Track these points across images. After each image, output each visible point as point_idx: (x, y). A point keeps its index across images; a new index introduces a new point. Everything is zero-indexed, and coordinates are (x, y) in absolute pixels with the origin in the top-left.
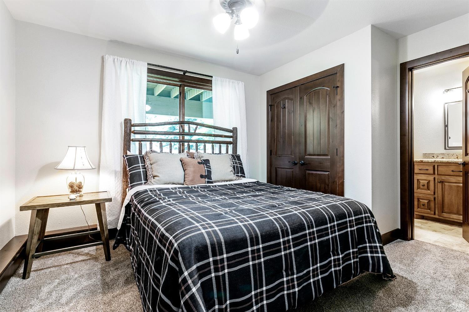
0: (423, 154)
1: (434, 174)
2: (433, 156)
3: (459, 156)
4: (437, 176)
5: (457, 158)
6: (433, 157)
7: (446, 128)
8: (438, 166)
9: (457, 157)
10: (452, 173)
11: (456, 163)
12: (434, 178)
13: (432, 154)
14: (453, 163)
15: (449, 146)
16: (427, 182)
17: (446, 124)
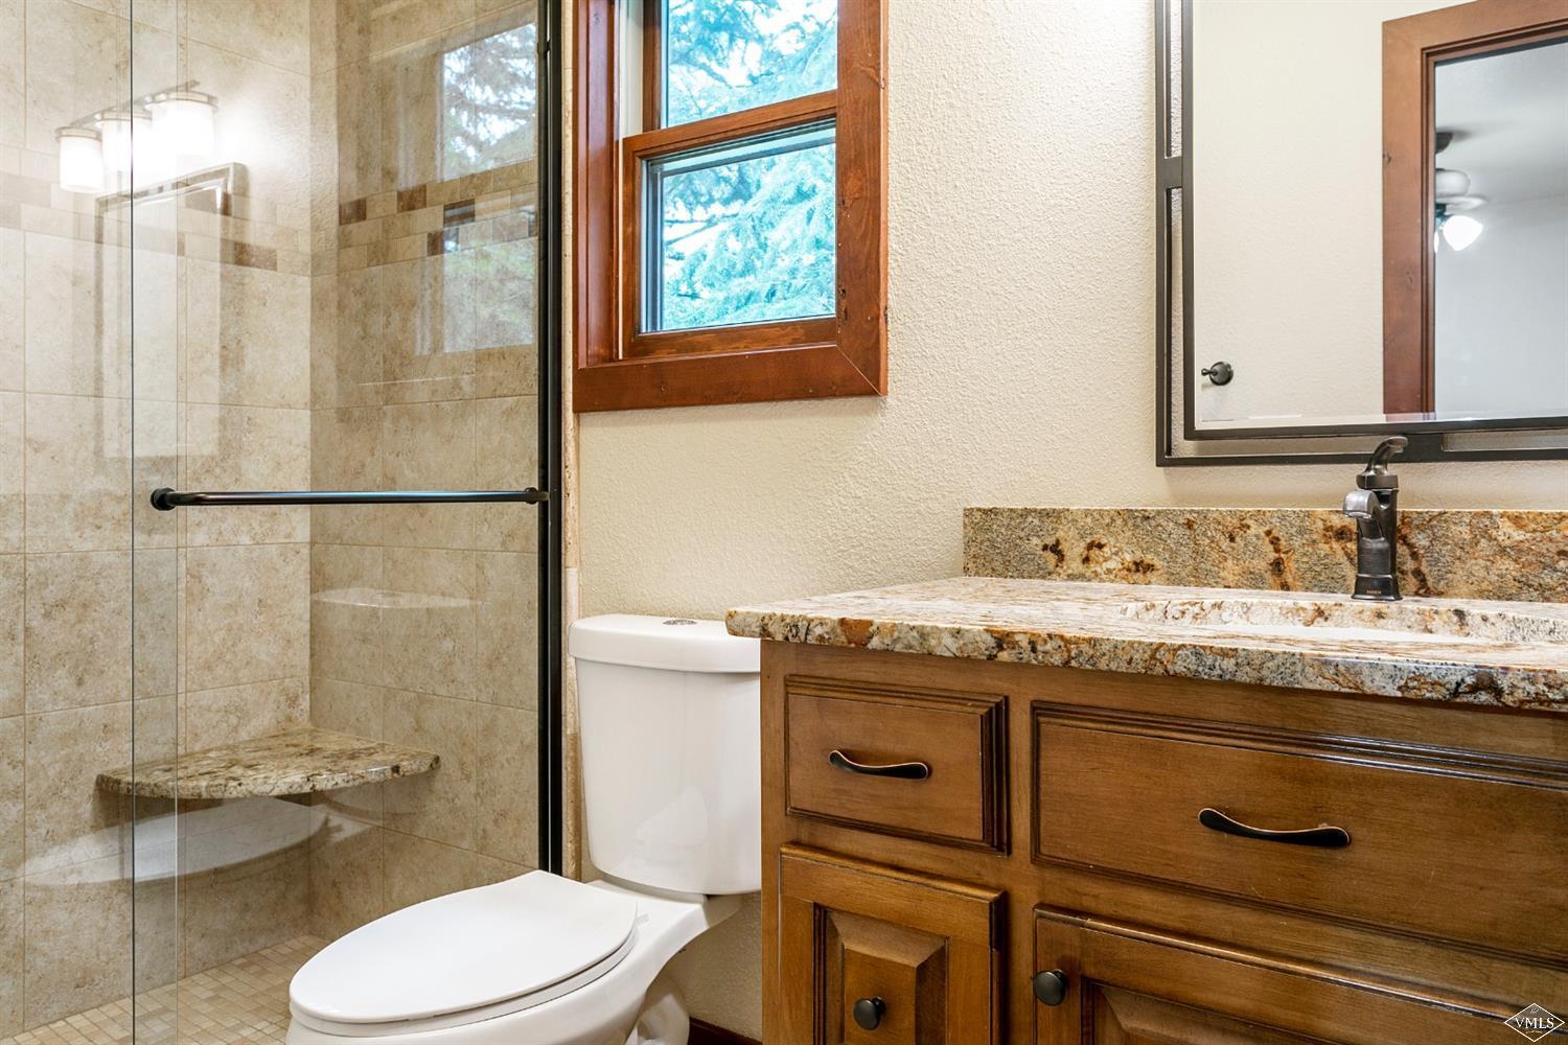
0: (968, 513)
1: (997, 837)
2: (1055, 549)
3: (1297, 542)
4: (1032, 870)
5: (1277, 566)
6: (1051, 558)
7: (1176, 195)
8: (1038, 710)
9: (1273, 556)
10: (1205, 855)
11: (1259, 688)
12: (1001, 912)
13: (1045, 514)
14: (1227, 684)
15: (1199, 425)
16: (914, 962)
17: (1177, 152)
